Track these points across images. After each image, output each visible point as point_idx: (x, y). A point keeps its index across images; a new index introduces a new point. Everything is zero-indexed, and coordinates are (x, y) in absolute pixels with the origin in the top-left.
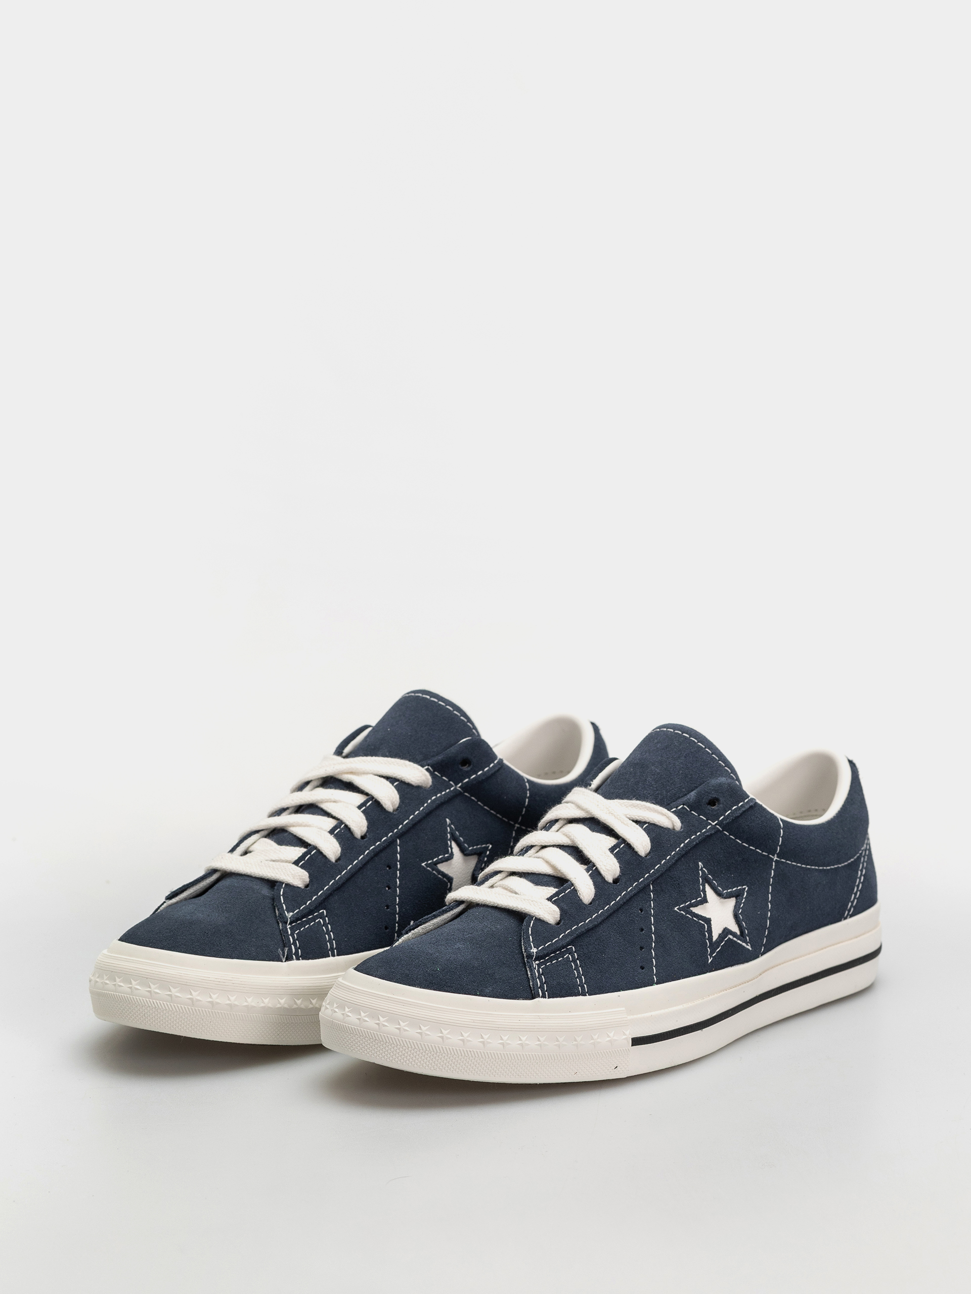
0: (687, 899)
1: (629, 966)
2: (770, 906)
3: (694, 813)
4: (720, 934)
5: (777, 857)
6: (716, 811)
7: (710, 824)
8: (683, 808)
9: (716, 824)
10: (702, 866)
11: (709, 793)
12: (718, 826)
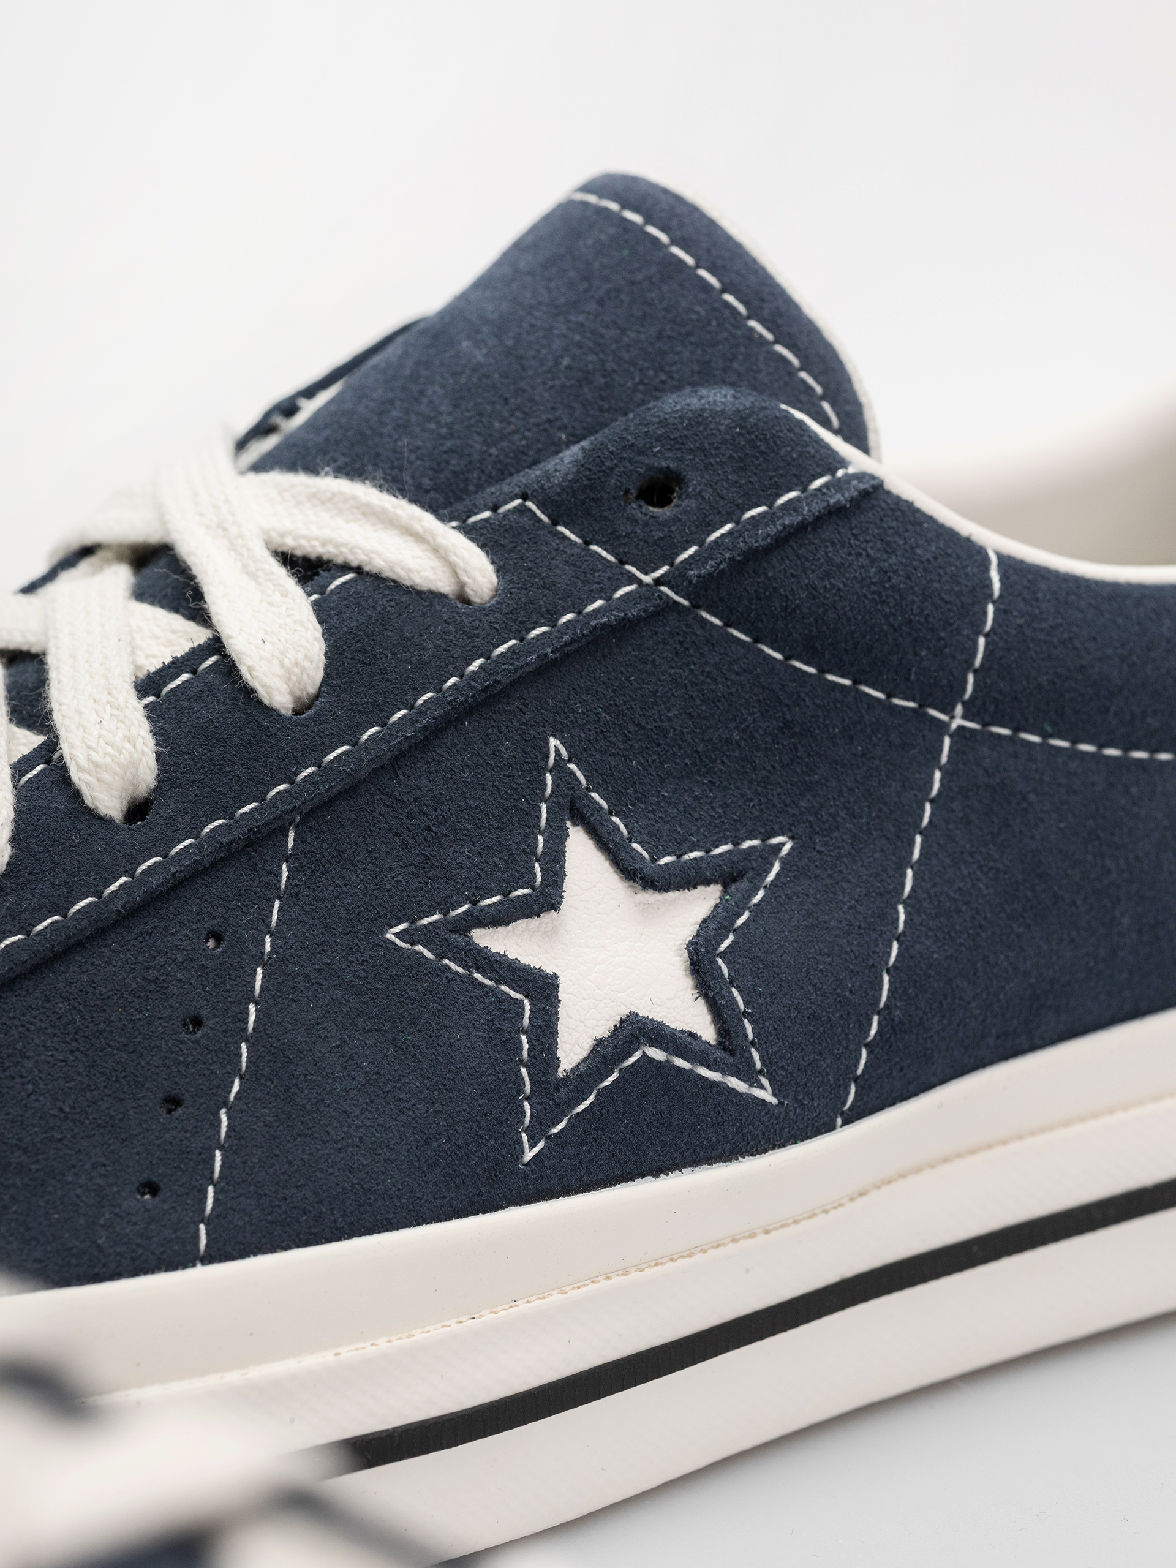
0: (458, 892)
1: (83, 1180)
2: (902, 917)
3: (567, 533)
4: (599, 1043)
5: (965, 717)
6: (665, 523)
7: (632, 579)
8: (522, 510)
9: (658, 582)
10: (565, 754)
11: (640, 453)
12: (664, 589)
